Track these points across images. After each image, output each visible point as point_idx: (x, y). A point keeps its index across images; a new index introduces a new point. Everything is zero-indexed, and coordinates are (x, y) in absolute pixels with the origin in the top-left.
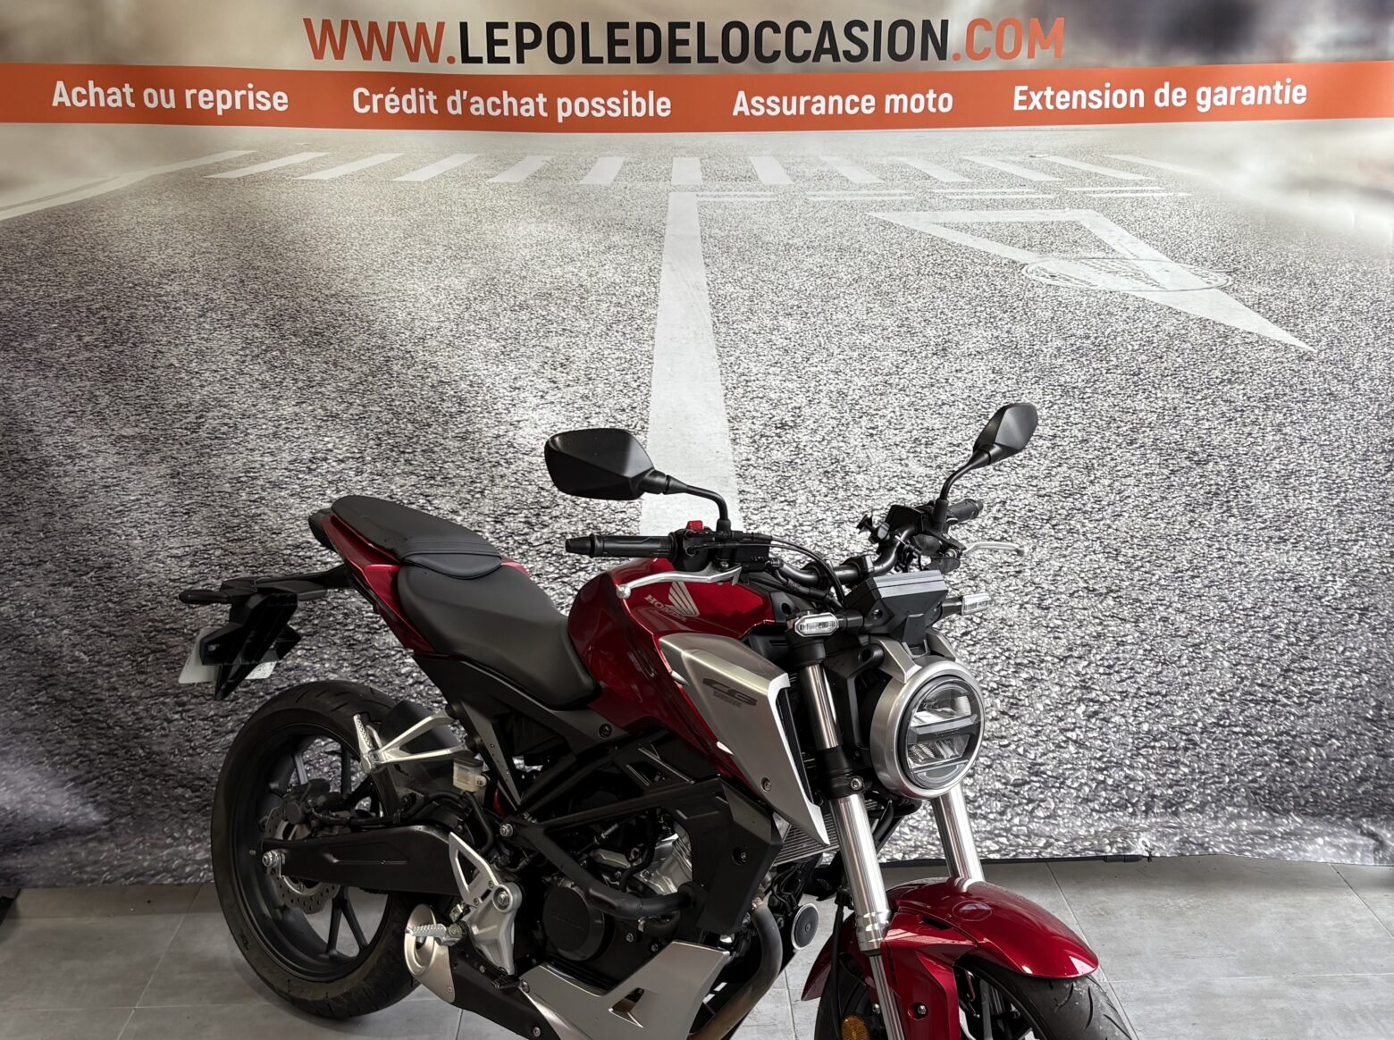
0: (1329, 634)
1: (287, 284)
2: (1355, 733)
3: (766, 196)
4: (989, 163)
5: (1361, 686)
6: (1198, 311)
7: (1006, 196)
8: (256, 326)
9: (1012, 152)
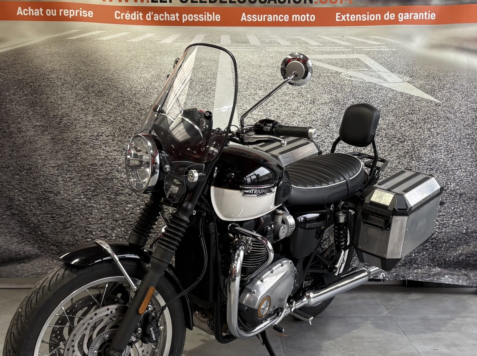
0: (449, 203)
1: (91, 75)
2: (459, 238)
3: (252, 49)
4: (328, 38)
5: (461, 222)
6: (400, 90)
7: (334, 50)
8: (80, 89)
9: (336, 35)
